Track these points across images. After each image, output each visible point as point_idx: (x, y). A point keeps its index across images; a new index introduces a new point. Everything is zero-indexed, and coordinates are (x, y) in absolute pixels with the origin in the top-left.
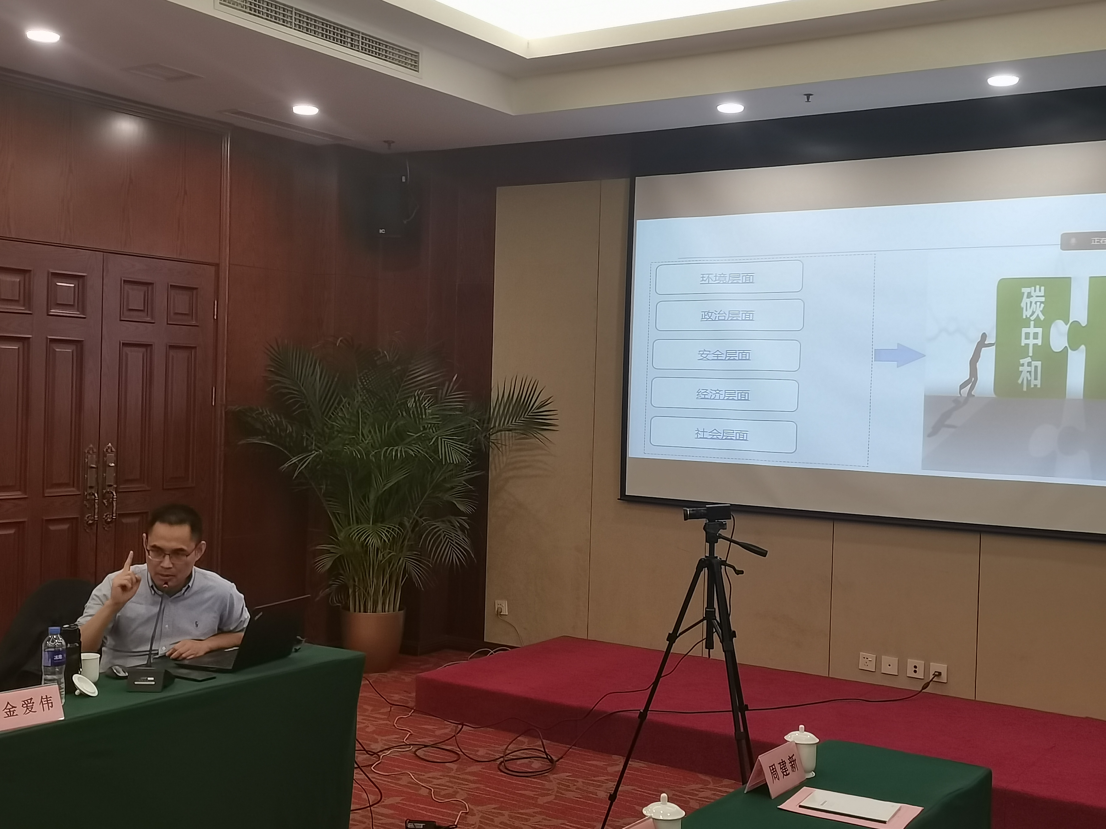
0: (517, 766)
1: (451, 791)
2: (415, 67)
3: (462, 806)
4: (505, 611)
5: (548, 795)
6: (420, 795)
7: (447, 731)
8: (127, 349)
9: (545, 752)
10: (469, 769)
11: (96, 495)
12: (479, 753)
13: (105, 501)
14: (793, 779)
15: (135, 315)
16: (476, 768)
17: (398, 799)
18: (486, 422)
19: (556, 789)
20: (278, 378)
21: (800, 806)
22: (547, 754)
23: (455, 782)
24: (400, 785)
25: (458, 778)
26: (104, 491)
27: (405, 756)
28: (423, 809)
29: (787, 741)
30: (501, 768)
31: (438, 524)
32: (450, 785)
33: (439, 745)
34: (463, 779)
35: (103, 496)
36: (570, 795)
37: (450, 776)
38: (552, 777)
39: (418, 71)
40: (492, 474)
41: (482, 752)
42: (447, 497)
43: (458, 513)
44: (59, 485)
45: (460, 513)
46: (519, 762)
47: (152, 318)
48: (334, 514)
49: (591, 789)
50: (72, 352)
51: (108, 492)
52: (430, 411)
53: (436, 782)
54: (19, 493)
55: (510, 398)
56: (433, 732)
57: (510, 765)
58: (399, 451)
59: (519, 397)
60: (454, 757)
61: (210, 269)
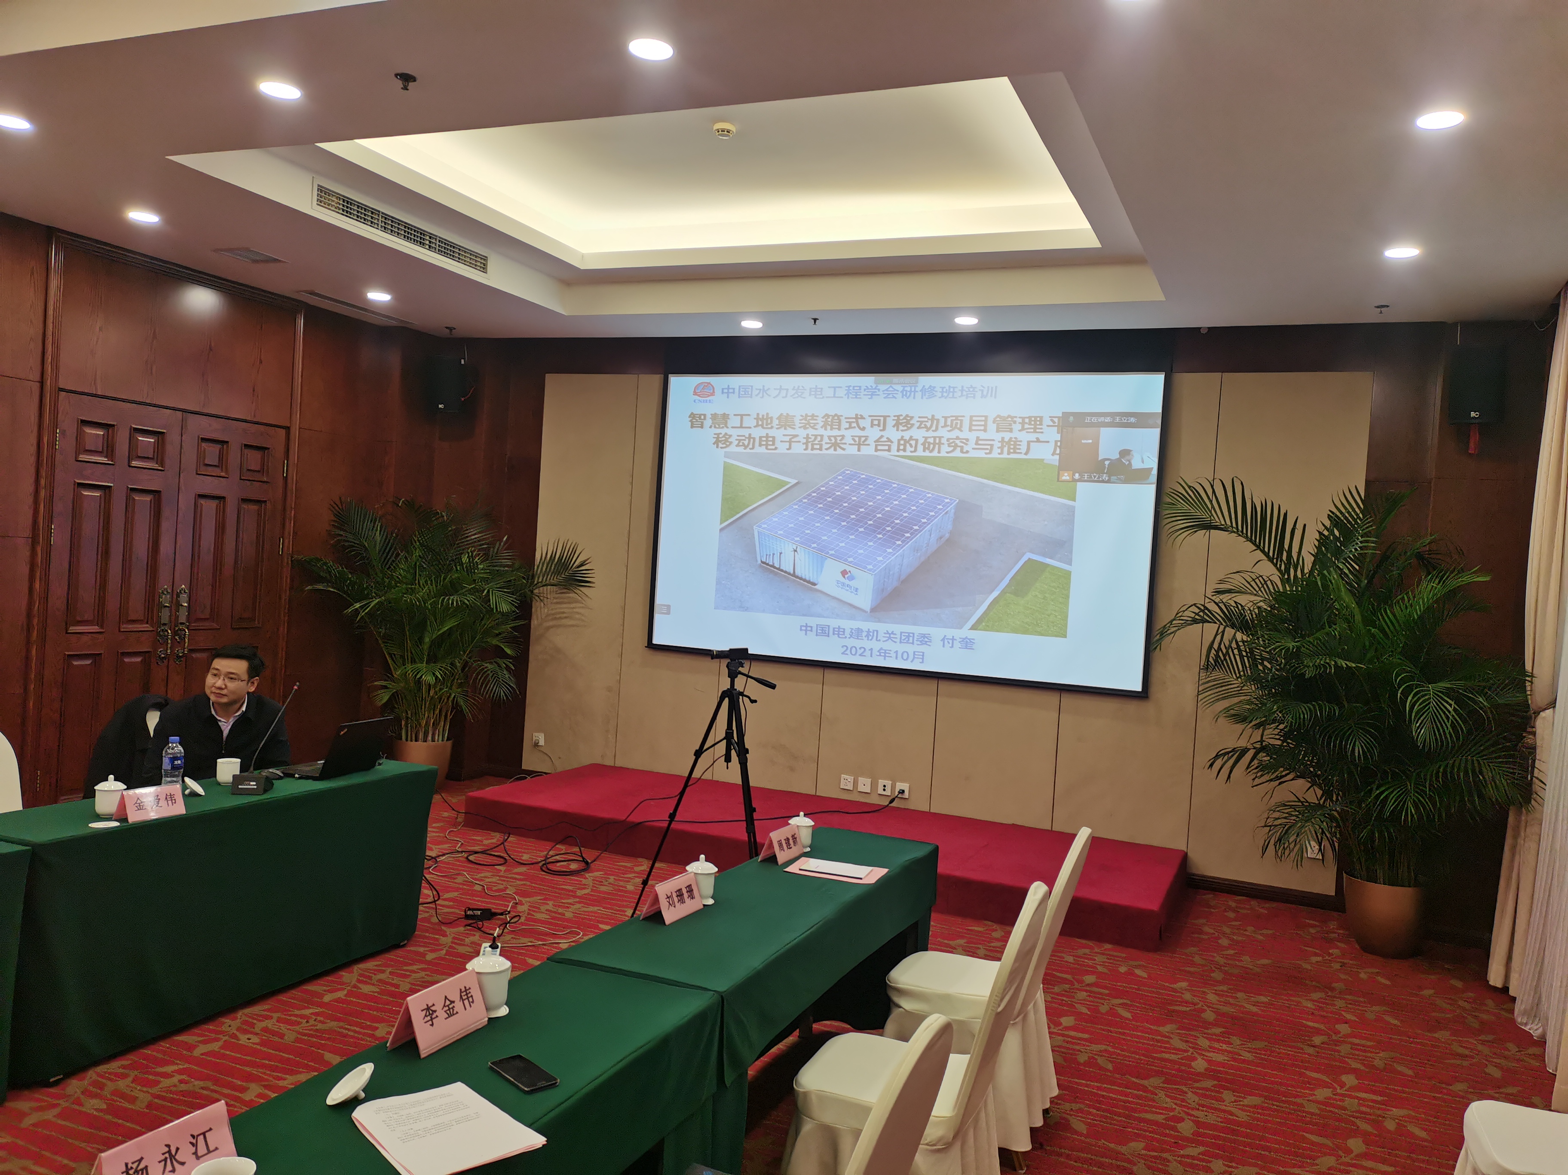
0: (558, 867)
1: (501, 887)
2: (484, 269)
3: (511, 898)
4: (542, 742)
5: (584, 889)
6: (476, 891)
7: (494, 841)
8: (202, 501)
9: (582, 856)
10: (516, 870)
11: (169, 631)
12: (523, 858)
13: (177, 637)
14: (795, 851)
15: (210, 471)
16: (522, 869)
17: (456, 894)
18: (530, 578)
19: (591, 884)
20: (342, 533)
21: (800, 870)
22: (583, 858)
23: (504, 881)
24: (456, 883)
25: (507, 877)
26: (177, 628)
27: (459, 861)
28: (478, 901)
29: (789, 824)
30: (544, 869)
31: (486, 665)
32: (500, 882)
33: (488, 852)
34: (511, 878)
35: (175, 633)
36: (603, 888)
37: (500, 876)
38: (587, 875)
39: (486, 273)
40: (534, 622)
41: (526, 857)
42: (495, 642)
43: (506, 656)
44: (134, 621)
45: (507, 656)
46: (558, 864)
47: (227, 472)
48: (390, 655)
49: (621, 883)
50: (151, 501)
51: (180, 630)
52: (482, 566)
53: (487, 880)
54: (97, 627)
55: (552, 558)
56: (482, 842)
57: (550, 866)
58: (454, 600)
59: (560, 559)
60: (502, 861)
61: (281, 431)
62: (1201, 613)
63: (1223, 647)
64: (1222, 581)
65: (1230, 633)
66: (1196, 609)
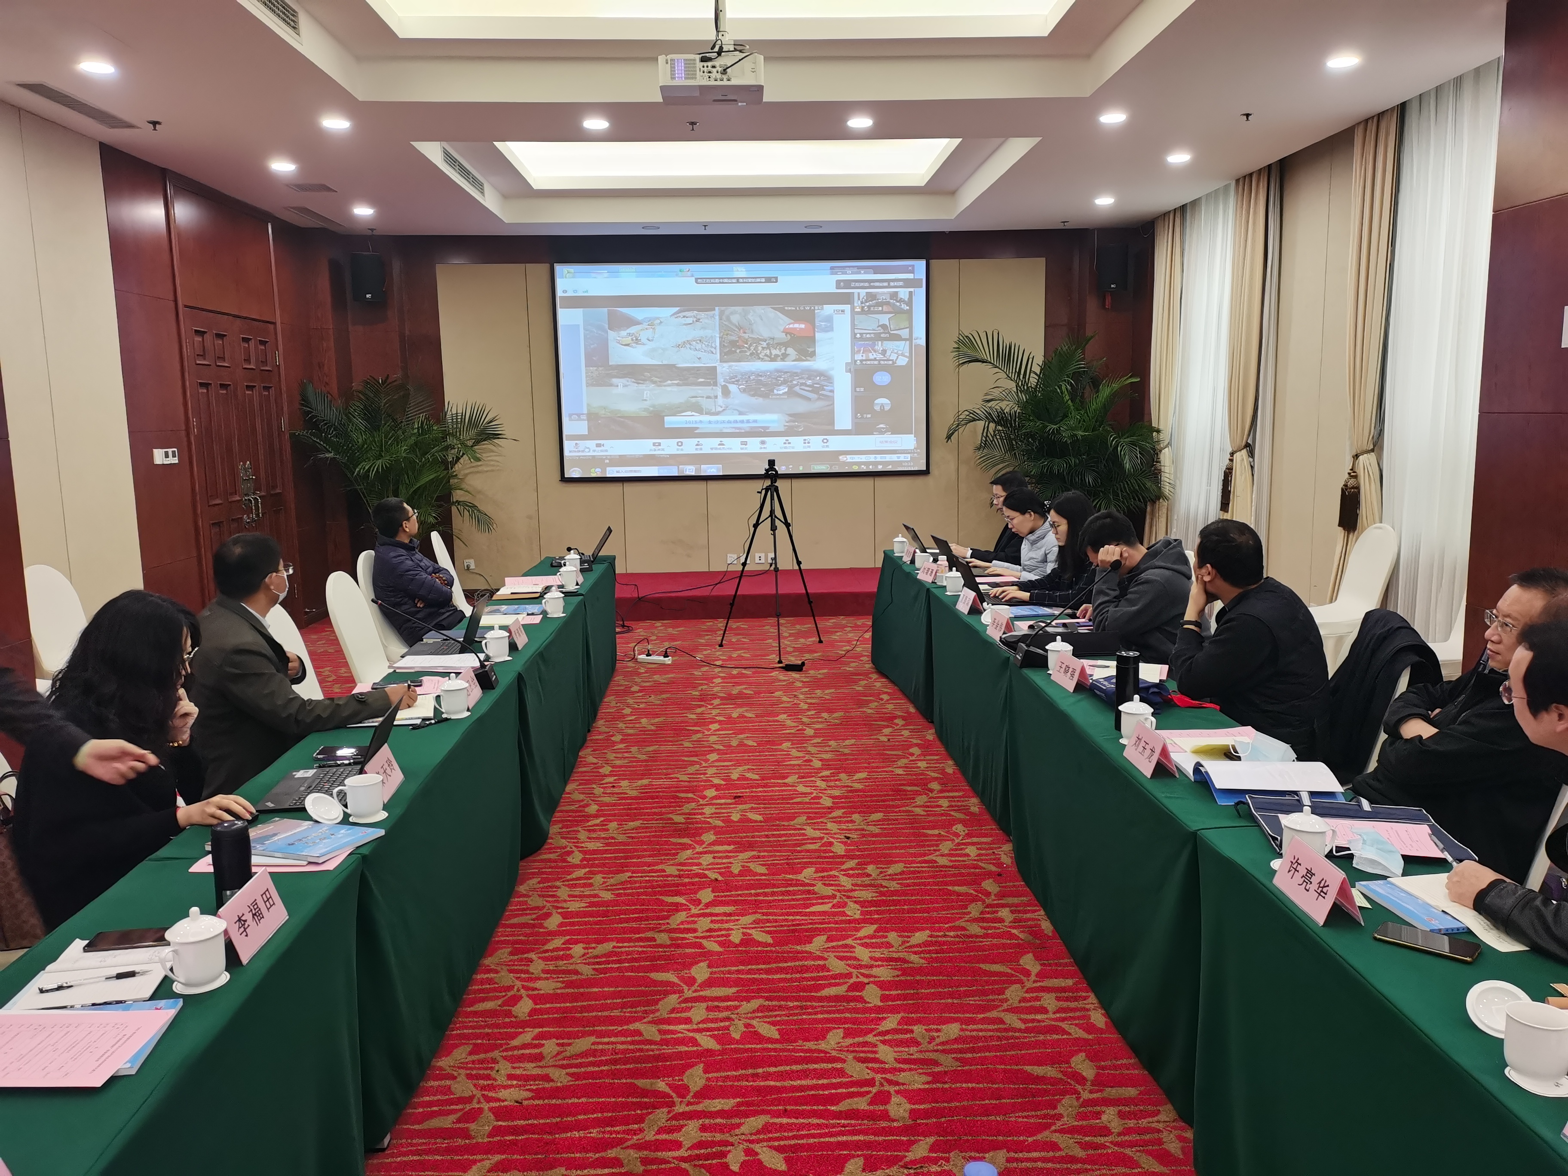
4: (473, 566)
44: (231, 494)
50: (227, 394)
54: (219, 500)
61: (271, 327)
62: (971, 415)
63: (989, 435)
64: (986, 394)
65: (992, 426)
66: (968, 413)
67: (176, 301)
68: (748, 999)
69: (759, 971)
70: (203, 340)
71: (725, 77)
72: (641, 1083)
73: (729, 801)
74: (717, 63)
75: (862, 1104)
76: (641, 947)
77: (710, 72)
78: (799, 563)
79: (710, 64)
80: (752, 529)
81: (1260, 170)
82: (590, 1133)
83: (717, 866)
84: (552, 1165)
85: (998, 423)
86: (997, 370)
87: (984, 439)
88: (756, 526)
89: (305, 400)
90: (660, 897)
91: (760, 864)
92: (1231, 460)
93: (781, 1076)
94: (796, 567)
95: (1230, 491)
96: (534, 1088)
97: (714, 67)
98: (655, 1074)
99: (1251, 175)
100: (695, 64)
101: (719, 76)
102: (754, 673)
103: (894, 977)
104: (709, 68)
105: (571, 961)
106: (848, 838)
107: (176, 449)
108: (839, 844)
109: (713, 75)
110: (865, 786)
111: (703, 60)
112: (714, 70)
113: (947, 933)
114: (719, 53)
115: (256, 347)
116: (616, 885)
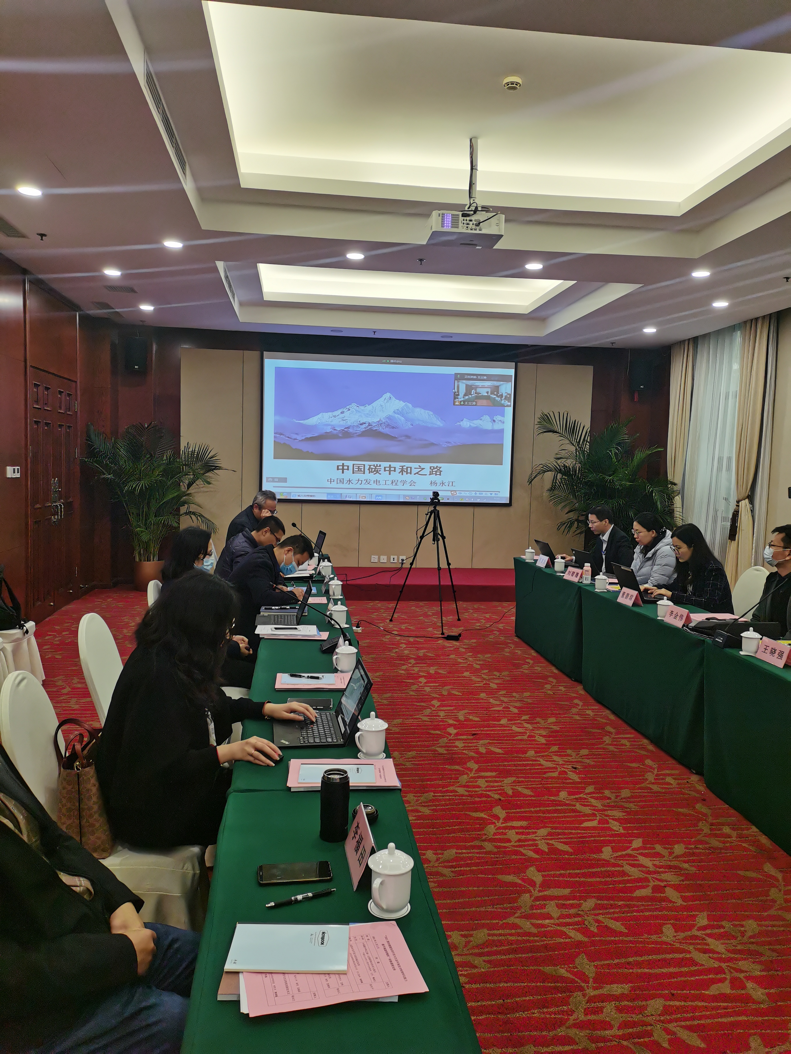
61: (74, 384)
62: (545, 467)
63: (557, 481)
64: (557, 454)
65: (559, 476)
66: (542, 466)
67: (25, 361)
68: (585, 899)
69: (576, 875)
70: (37, 390)
71: (478, 228)
72: (548, 969)
73: (469, 737)
74: (473, 218)
75: (725, 988)
76: (477, 853)
77: (468, 224)
78: (449, 564)
79: (468, 218)
80: (419, 540)
81: (764, 317)
82: (533, 1013)
83: (493, 789)
84: (520, 1043)
85: (563, 474)
86: (562, 438)
87: (554, 484)
88: (422, 537)
89: (89, 438)
90: (469, 813)
91: (524, 788)
92: (738, 506)
93: (652, 964)
94: (447, 567)
95: (737, 527)
96: (466, 973)
97: (471, 221)
98: (554, 962)
99: (757, 319)
100: (458, 218)
101: (474, 227)
102: (425, 641)
103: (680, 881)
104: (468, 221)
105: (430, 865)
106: (575, 768)
107: (19, 467)
108: (571, 773)
109: (470, 226)
110: (561, 728)
111: (464, 215)
112: (471, 223)
113: (697, 846)
114: (475, 211)
115: (65, 398)
116: (427, 802)
